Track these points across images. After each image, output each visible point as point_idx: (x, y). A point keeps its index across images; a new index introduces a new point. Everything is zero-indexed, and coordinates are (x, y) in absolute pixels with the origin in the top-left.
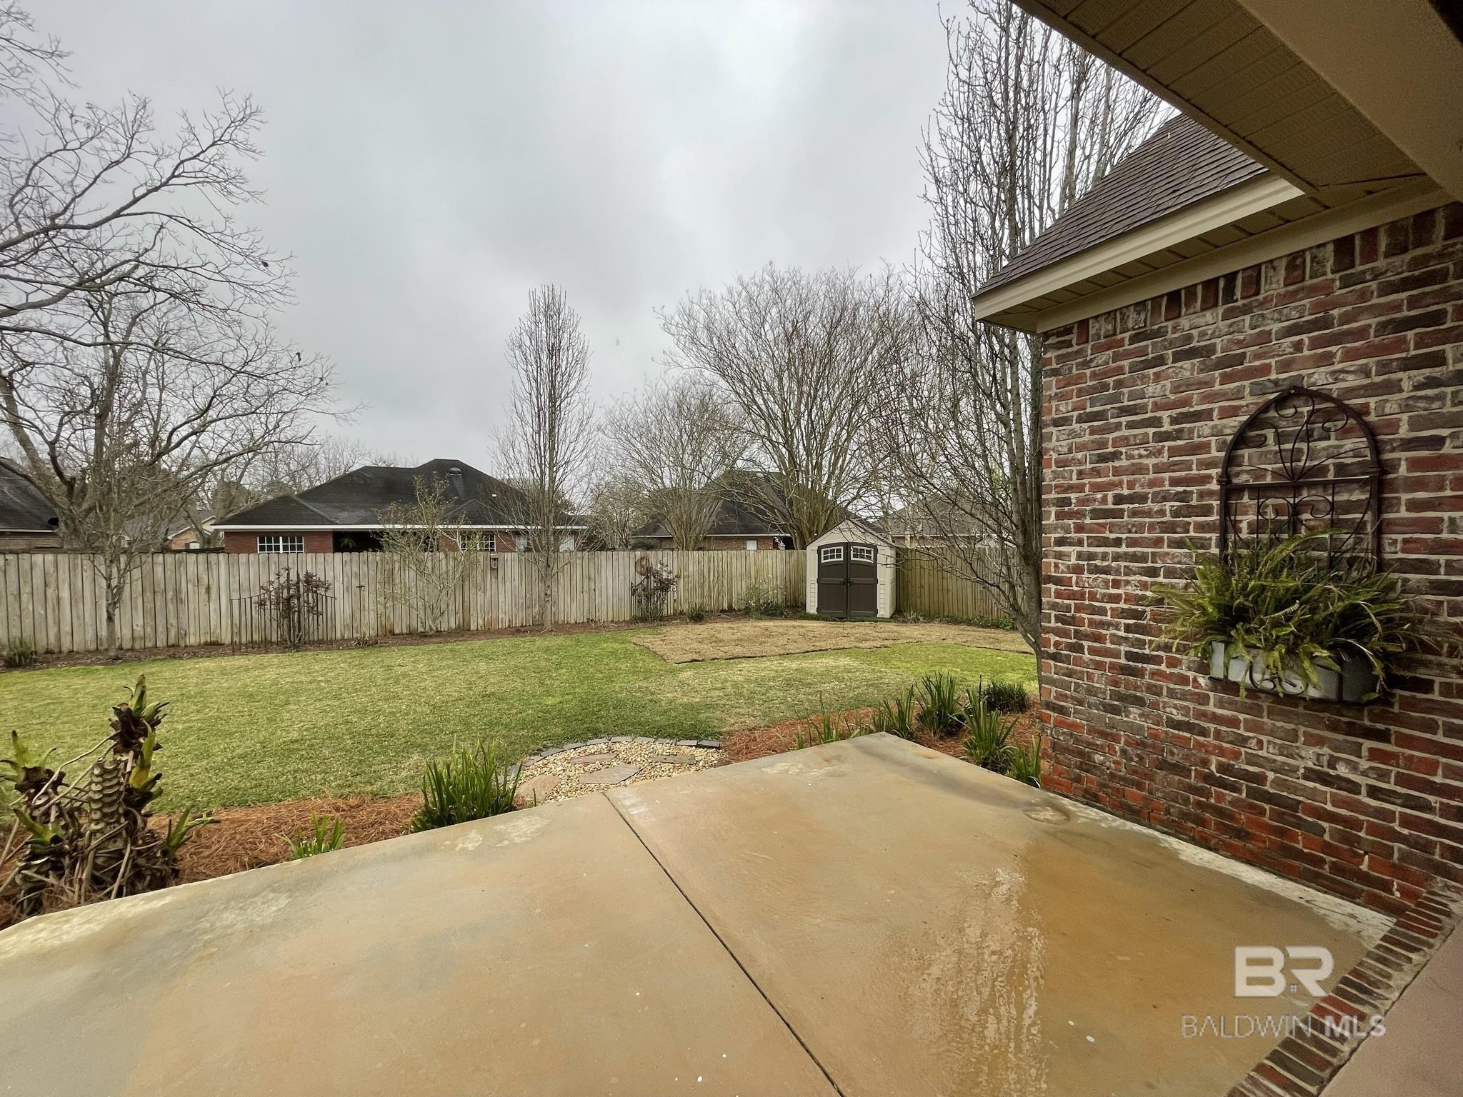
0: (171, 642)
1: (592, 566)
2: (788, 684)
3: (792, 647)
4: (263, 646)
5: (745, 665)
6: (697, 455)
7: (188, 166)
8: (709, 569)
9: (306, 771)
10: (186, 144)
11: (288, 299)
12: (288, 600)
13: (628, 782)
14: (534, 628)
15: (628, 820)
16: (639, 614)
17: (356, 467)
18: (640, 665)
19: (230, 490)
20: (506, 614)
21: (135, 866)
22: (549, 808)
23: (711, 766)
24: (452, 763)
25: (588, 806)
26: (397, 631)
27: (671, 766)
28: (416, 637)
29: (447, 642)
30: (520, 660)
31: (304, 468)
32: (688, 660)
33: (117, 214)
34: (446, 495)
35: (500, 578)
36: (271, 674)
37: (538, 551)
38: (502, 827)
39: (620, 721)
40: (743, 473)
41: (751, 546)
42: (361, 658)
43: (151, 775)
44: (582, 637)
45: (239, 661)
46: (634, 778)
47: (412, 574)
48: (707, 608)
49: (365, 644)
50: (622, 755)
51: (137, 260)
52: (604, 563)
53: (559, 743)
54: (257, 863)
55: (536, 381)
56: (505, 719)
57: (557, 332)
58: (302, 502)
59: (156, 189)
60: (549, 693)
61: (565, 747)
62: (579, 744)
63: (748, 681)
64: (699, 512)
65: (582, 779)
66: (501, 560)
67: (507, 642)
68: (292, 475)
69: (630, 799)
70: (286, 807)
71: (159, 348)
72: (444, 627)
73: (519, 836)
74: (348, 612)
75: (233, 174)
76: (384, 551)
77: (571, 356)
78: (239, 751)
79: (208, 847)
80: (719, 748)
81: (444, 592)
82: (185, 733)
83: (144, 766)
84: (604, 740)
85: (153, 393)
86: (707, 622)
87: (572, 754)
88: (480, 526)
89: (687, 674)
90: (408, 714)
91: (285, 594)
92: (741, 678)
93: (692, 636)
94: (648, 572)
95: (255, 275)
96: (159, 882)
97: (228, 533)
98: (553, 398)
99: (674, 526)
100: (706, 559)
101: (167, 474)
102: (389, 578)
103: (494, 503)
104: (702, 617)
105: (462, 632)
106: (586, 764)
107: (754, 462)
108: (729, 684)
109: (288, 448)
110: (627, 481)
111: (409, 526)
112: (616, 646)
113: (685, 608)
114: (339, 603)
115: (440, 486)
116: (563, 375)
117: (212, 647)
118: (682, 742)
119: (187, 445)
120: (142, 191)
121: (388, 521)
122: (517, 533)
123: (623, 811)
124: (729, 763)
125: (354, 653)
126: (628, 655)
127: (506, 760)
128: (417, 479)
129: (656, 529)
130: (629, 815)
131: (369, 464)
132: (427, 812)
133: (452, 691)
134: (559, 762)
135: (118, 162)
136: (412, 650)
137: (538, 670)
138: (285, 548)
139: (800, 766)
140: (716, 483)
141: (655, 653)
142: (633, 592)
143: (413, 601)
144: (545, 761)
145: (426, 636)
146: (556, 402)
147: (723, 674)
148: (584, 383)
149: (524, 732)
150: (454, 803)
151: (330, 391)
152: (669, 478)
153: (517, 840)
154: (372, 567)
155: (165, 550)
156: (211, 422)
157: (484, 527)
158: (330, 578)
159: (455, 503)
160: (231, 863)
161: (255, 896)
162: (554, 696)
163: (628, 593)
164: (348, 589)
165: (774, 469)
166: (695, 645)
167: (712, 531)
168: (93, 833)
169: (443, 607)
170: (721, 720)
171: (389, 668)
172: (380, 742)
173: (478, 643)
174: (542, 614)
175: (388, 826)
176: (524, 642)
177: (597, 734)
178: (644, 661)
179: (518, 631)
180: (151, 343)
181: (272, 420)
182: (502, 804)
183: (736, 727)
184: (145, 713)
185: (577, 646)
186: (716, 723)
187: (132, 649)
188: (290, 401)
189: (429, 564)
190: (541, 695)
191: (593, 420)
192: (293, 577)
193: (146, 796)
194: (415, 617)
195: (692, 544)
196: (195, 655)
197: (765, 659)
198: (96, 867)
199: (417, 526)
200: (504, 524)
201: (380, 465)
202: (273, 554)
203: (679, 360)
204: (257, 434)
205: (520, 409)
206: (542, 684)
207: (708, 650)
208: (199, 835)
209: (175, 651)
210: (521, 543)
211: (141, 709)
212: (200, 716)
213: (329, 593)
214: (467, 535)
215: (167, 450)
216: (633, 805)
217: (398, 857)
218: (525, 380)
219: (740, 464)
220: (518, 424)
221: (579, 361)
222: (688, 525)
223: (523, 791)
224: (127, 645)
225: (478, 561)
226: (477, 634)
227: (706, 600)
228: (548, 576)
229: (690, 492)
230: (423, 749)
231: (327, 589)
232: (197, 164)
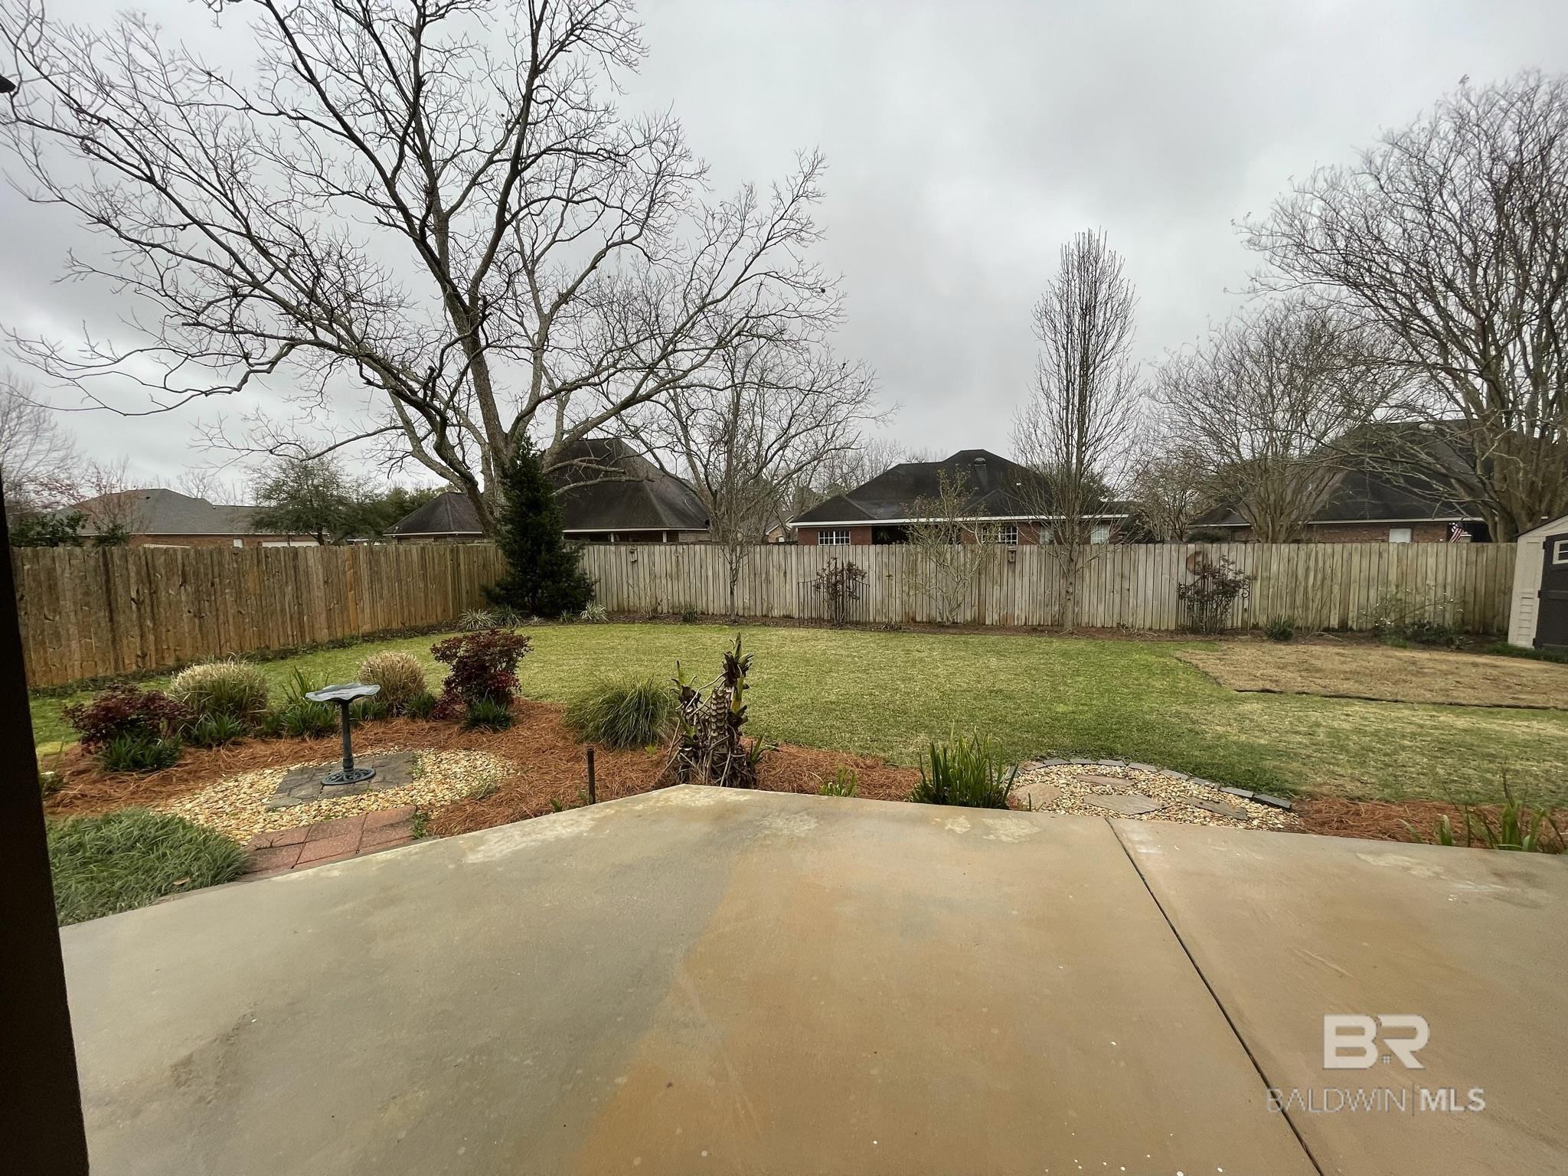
0: (764, 613)
1: (1126, 562)
2: (1443, 748)
3: (1462, 695)
4: (816, 622)
5: (1358, 708)
6: (1299, 411)
7: (777, 228)
8: (1308, 569)
9: (838, 728)
10: (776, 209)
11: (841, 319)
12: (835, 585)
13: (1144, 817)
14: (1053, 628)
15: (1133, 857)
16: (1189, 624)
17: (894, 465)
18: (1181, 685)
19: (804, 491)
20: (1022, 609)
21: (733, 768)
22: (1042, 817)
23: (1272, 830)
24: (949, 748)
25: (1086, 829)
26: (918, 619)
27: (1208, 813)
28: (935, 626)
29: (963, 634)
30: (1034, 660)
31: (853, 470)
32: (1255, 688)
33: (736, 284)
34: (967, 487)
35: (1017, 572)
36: (821, 646)
37: (1060, 543)
38: (991, 821)
39: (1144, 746)
40: (1386, 427)
41: (1400, 537)
42: (887, 640)
43: (742, 706)
44: (1108, 643)
45: (801, 633)
46: (1153, 814)
47: (933, 565)
48: (1300, 623)
49: (892, 628)
50: (1142, 785)
51: (747, 316)
52: (1142, 558)
53: (1067, 754)
54: (801, 790)
55: (1066, 350)
56: (1010, 719)
57: (1094, 286)
58: (849, 500)
59: (758, 255)
60: (1060, 700)
61: (1072, 761)
62: (1088, 761)
63: (1358, 731)
64: (1298, 491)
65: (1087, 799)
66: (1018, 552)
67: (1021, 640)
68: (844, 477)
69: (1141, 837)
70: (824, 753)
71: (762, 384)
72: (960, 619)
73: (1007, 835)
74: (879, 598)
75: (804, 221)
76: (908, 543)
77: (1109, 310)
78: (797, 702)
79: (774, 769)
80: (1289, 810)
81: (961, 584)
82: (767, 682)
83: (738, 698)
84: (1121, 763)
85: (758, 420)
86: (1297, 642)
87: (1080, 770)
88: (998, 518)
89: (1252, 707)
90: (919, 696)
91: (833, 580)
92: (1346, 726)
93: (1268, 658)
94: (1205, 571)
95: (818, 305)
96: (745, 784)
97: (801, 529)
98: (1085, 365)
99: (1255, 510)
100: (1302, 554)
101: (766, 481)
102: (913, 571)
103: (1016, 491)
104: (1290, 634)
105: (977, 625)
106: (1095, 784)
107: (1413, 409)
108: (1322, 729)
109: (842, 452)
110: (1186, 455)
111: (931, 520)
112: (1152, 659)
113: (1262, 620)
114: (872, 590)
115: (961, 477)
116: (1098, 335)
117: (787, 620)
118: (1229, 789)
119: (777, 458)
120: (751, 259)
121: (913, 515)
122: (1038, 524)
123: (1128, 845)
124: (1304, 832)
125: (882, 635)
126: (1166, 671)
127: (1006, 759)
128: (941, 473)
129: (1226, 516)
130: (1136, 852)
131: (903, 462)
132: (925, 787)
133: (961, 682)
134: (1063, 775)
135: (737, 242)
136: (930, 638)
137: (1052, 674)
138: (837, 542)
139: (1437, 869)
140: (1335, 445)
141: (1207, 674)
142: (1181, 596)
143: (933, 592)
144: (1047, 770)
145: (943, 626)
146: (1088, 369)
147: (1315, 716)
148: (1126, 339)
149: (1029, 736)
150: (948, 786)
151: (871, 397)
152: (1248, 444)
153: (1004, 838)
154: (899, 558)
155: (764, 542)
156: (793, 437)
157: (1003, 518)
158: (866, 568)
159: (975, 494)
160: (786, 785)
161: (796, 813)
162: (1066, 704)
163: (1174, 595)
164: (879, 578)
165: (1452, 413)
166: (1270, 671)
167: (1321, 514)
168: (713, 738)
169: (960, 599)
170: (1300, 774)
171: (908, 652)
172: (894, 717)
173: (992, 638)
174: (1063, 614)
175: (893, 791)
176: (1041, 643)
177: (1112, 755)
178: (1188, 681)
179: (1035, 630)
180: (756, 381)
181: (831, 430)
182: (995, 800)
183: (1325, 789)
184: (741, 660)
185: (1101, 653)
186: (1289, 776)
187: (743, 616)
188: (844, 409)
189: (948, 556)
190: (1051, 701)
191: (1138, 382)
192: (839, 566)
193: (740, 721)
194: (934, 607)
195: (1282, 536)
196: (777, 625)
197: (1400, 705)
198: (713, 762)
199: (938, 520)
200: (1024, 514)
201: (914, 461)
202: (826, 547)
203: (1272, 282)
204: (820, 444)
205: (1046, 385)
206: (1054, 689)
207: (1293, 679)
208: (770, 759)
209: (766, 620)
210: (1046, 535)
211: (738, 657)
212: (777, 671)
213: (865, 581)
214: (985, 526)
215: (765, 464)
216: (1141, 842)
217: (897, 819)
218: (1053, 352)
219: (1380, 414)
220: (1042, 401)
221: (1122, 313)
222: (1278, 509)
223: (1020, 793)
224: (741, 613)
225: (995, 554)
226: (992, 629)
227: (1298, 613)
228: (1071, 571)
229: (1282, 461)
230: (930, 731)
231: (863, 577)
232: (783, 223)
